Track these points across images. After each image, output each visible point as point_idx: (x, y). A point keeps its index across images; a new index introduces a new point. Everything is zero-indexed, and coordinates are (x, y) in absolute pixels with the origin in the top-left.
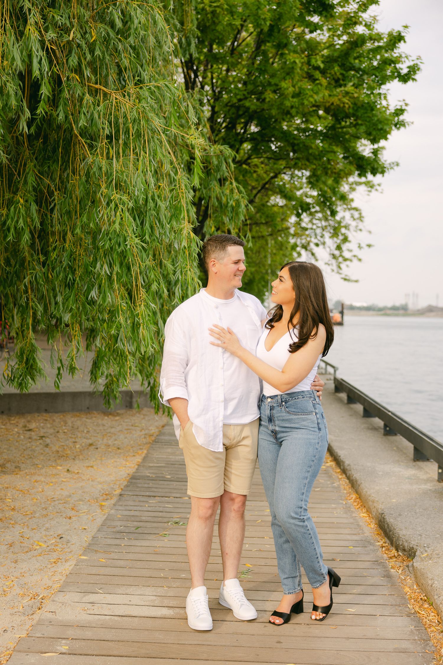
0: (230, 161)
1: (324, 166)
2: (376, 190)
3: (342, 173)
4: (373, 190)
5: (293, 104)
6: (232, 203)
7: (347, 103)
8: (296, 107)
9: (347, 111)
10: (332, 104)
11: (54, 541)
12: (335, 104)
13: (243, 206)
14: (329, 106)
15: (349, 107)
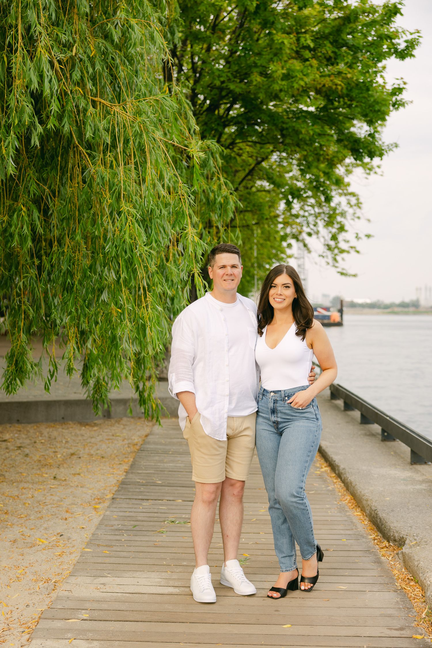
0: (218, 156)
1: (316, 152)
2: (376, 173)
3: (335, 159)
4: (372, 173)
5: (282, 87)
6: (220, 199)
7: (340, 85)
8: (285, 91)
9: (340, 93)
10: (324, 85)
11: (55, 538)
12: (327, 86)
13: (232, 203)
14: (320, 88)
15: (342, 88)
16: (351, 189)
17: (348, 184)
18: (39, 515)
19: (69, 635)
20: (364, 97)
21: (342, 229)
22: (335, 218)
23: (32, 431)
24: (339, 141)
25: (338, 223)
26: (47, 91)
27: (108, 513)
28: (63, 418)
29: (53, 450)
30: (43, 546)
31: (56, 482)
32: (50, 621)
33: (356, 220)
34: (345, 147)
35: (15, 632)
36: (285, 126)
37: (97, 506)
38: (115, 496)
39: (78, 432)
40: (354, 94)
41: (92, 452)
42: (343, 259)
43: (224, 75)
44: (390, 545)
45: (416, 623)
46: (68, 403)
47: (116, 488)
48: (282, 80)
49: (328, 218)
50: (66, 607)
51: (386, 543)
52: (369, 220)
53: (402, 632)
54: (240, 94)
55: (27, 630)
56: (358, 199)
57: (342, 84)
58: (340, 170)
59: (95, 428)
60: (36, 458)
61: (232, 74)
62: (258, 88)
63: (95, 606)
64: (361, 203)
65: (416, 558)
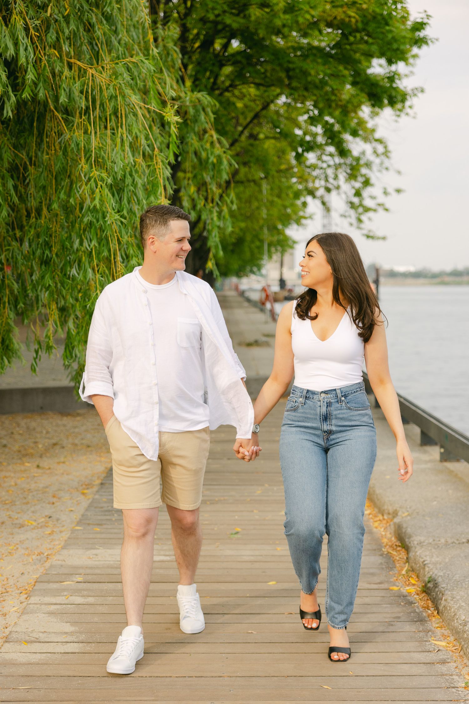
0: (209, 110)
1: (326, 97)
2: (407, 114)
3: (350, 106)
4: (403, 115)
5: (285, 22)
6: (213, 159)
7: (354, 17)
8: (289, 27)
9: (354, 26)
10: (335, 18)
11: (43, 520)
12: (339, 18)
13: (225, 162)
14: (331, 21)
15: (357, 21)
16: (377, 135)
17: (373, 131)
18: (25, 501)
19: (65, 593)
20: (383, 33)
21: (367, 183)
22: (358, 170)
23: (7, 422)
24: (354, 84)
25: (362, 176)
26: (22, 60)
27: (97, 497)
28: (42, 408)
29: (33, 440)
30: (32, 527)
31: (40, 471)
32: (46, 584)
33: (384, 172)
34: (362, 90)
35: (13, 594)
36: (291, 66)
37: (85, 491)
38: (103, 482)
39: (60, 422)
40: (370, 29)
41: (76, 441)
42: (370, 219)
43: (219, 7)
44: (384, 519)
45: (395, 578)
46: (47, 391)
47: (104, 475)
48: (285, 12)
49: (351, 169)
50: (61, 573)
51: (380, 517)
52: (399, 172)
53: (380, 585)
54: (238, 30)
55: (24, 592)
56: (386, 147)
57: (357, 17)
58: (363, 112)
59: (78, 418)
60: (16, 448)
61: (228, 5)
62: (258, 22)
63: (88, 571)
64: (389, 152)
65: (405, 526)
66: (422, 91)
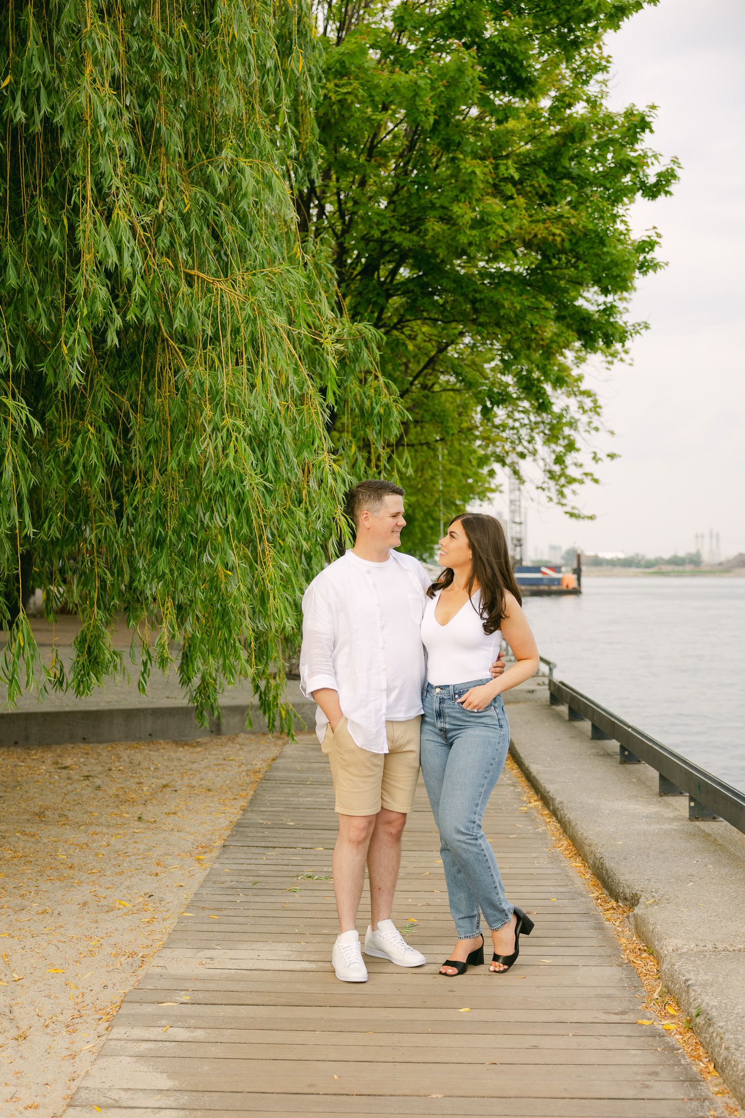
0: (374, 345)
1: (524, 335)
2: (622, 360)
3: (554, 346)
5: (471, 239)
6: (379, 409)
7: (560, 235)
8: (476, 245)
9: (559, 246)
10: (535, 236)
11: (141, 899)
12: (539, 236)
13: (396, 413)
14: (530, 239)
15: (563, 240)
16: (584, 386)
17: (580, 379)
18: (118, 870)
19: (164, 1022)
20: (597, 255)
21: (571, 447)
22: (561, 429)
23: (104, 754)
24: (559, 318)
25: (564, 438)
26: (127, 270)
27: (217, 866)
28: (150, 735)
29: (137, 780)
30: (125, 910)
31: (141, 825)
32: (137, 1005)
33: (593, 432)
34: (569, 327)
35: (89, 1020)
36: (478, 296)
37: (201, 857)
38: (227, 843)
39: (173, 755)
40: (580, 250)
41: (194, 783)
42: (574, 492)
43: (385, 221)
44: (619, 906)
45: (644, 1005)
46: (158, 713)
47: (228, 832)
48: (472, 227)
49: (550, 430)
50: (159, 987)
51: (613, 903)
52: (612, 433)
53: (623, 1017)
54: (410, 250)
55: (105, 1017)
56: (595, 402)
57: (563, 234)
58: (565, 358)
59: (199, 749)
60: (112, 792)
61: (397, 219)
62: (437, 239)
63: (199, 985)
64: (600, 407)
65: (652, 920)
66: (647, 327)
